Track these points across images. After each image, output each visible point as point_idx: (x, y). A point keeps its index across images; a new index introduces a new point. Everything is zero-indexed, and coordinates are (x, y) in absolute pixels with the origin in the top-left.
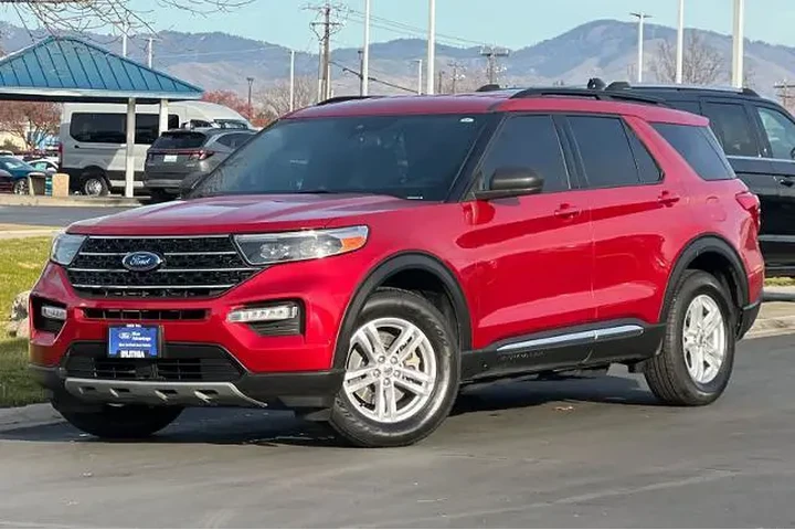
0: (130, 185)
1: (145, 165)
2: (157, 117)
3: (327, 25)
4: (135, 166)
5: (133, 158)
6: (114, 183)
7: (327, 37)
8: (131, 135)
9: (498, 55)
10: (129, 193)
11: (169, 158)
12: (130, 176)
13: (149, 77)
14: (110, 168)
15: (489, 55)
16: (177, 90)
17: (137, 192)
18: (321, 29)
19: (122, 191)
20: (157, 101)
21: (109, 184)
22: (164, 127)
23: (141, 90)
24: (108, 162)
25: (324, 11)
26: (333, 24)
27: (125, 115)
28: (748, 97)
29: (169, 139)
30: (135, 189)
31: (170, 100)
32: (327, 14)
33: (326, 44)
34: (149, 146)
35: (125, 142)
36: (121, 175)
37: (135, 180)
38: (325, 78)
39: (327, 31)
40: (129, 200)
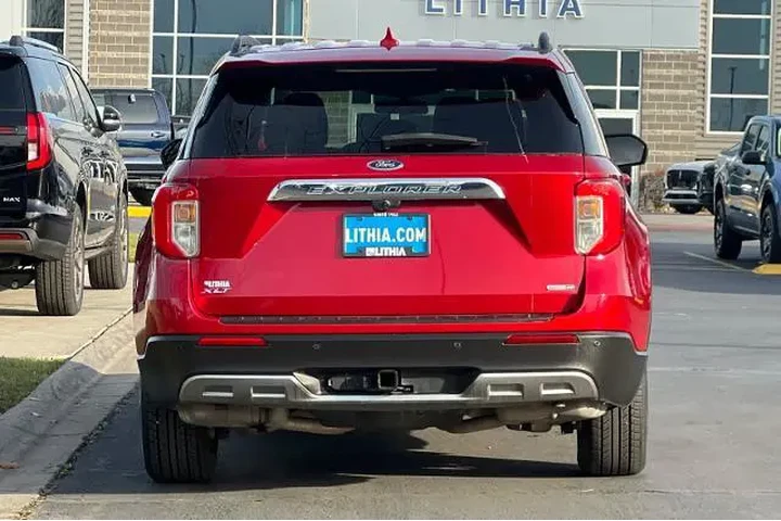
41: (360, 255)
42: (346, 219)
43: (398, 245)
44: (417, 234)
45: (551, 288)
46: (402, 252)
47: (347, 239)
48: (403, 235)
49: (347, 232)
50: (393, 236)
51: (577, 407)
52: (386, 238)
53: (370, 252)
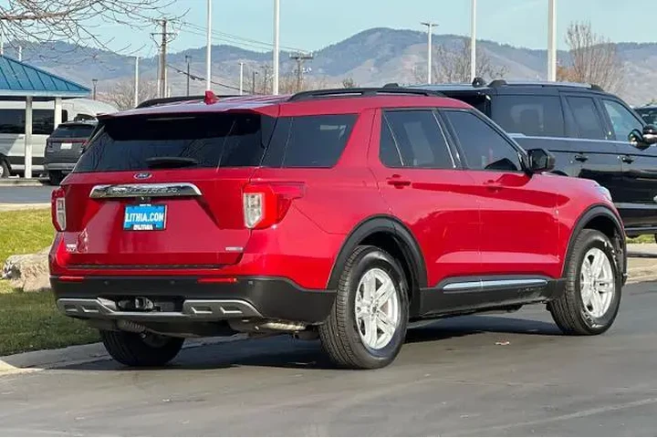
0: (29, 168)
1: (46, 152)
2: (52, 112)
3: (164, 34)
4: (33, 153)
5: (31, 146)
6: (14, 167)
7: (164, 45)
8: (29, 127)
9: (305, 58)
10: (28, 175)
11: (66, 146)
12: (28, 161)
13: (46, 80)
14: (10, 154)
15: (297, 58)
16: (69, 90)
17: (35, 174)
18: (159, 39)
19: (22, 173)
20: (53, 99)
21: (10, 168)
22: (58, 121)
23: (39, 90)
24: (8, 149)
25: (161, 23)
26: (169, 34)
27: (24, 111)
28: (595, 92)
29: (64, 130)
30: (33, 171)
31: (63, 98)
32: (164, 25)
33: (164, 50)
34: (48, 136)
35: (24, 133)
36: (21, 160)
37: (33, 164)
38: (163, 79)
39: (164, 40)
40: (29, 181)
41: (131, 229)
42: (127, 209)
43: (149, 223)
44: (159, 217)
45: (227, 249)
46: (151, 227)
47: (127, 220)
48: (153, 217)
49: (127, 215)
50: (148, 218)
51: (267, 322)
52: (145, 219)
53: (136, 227)
